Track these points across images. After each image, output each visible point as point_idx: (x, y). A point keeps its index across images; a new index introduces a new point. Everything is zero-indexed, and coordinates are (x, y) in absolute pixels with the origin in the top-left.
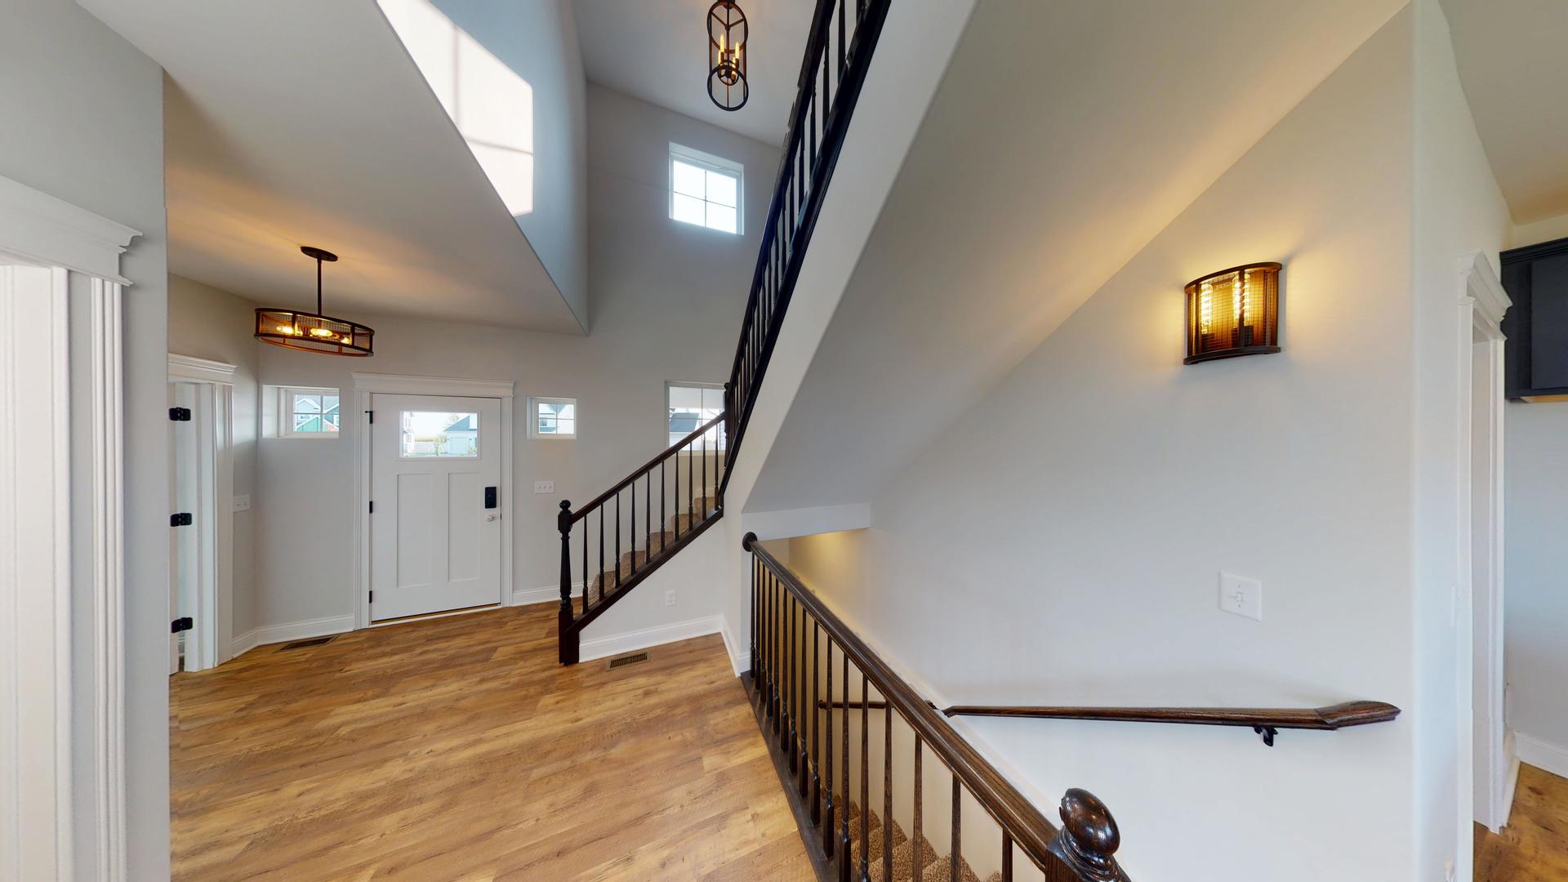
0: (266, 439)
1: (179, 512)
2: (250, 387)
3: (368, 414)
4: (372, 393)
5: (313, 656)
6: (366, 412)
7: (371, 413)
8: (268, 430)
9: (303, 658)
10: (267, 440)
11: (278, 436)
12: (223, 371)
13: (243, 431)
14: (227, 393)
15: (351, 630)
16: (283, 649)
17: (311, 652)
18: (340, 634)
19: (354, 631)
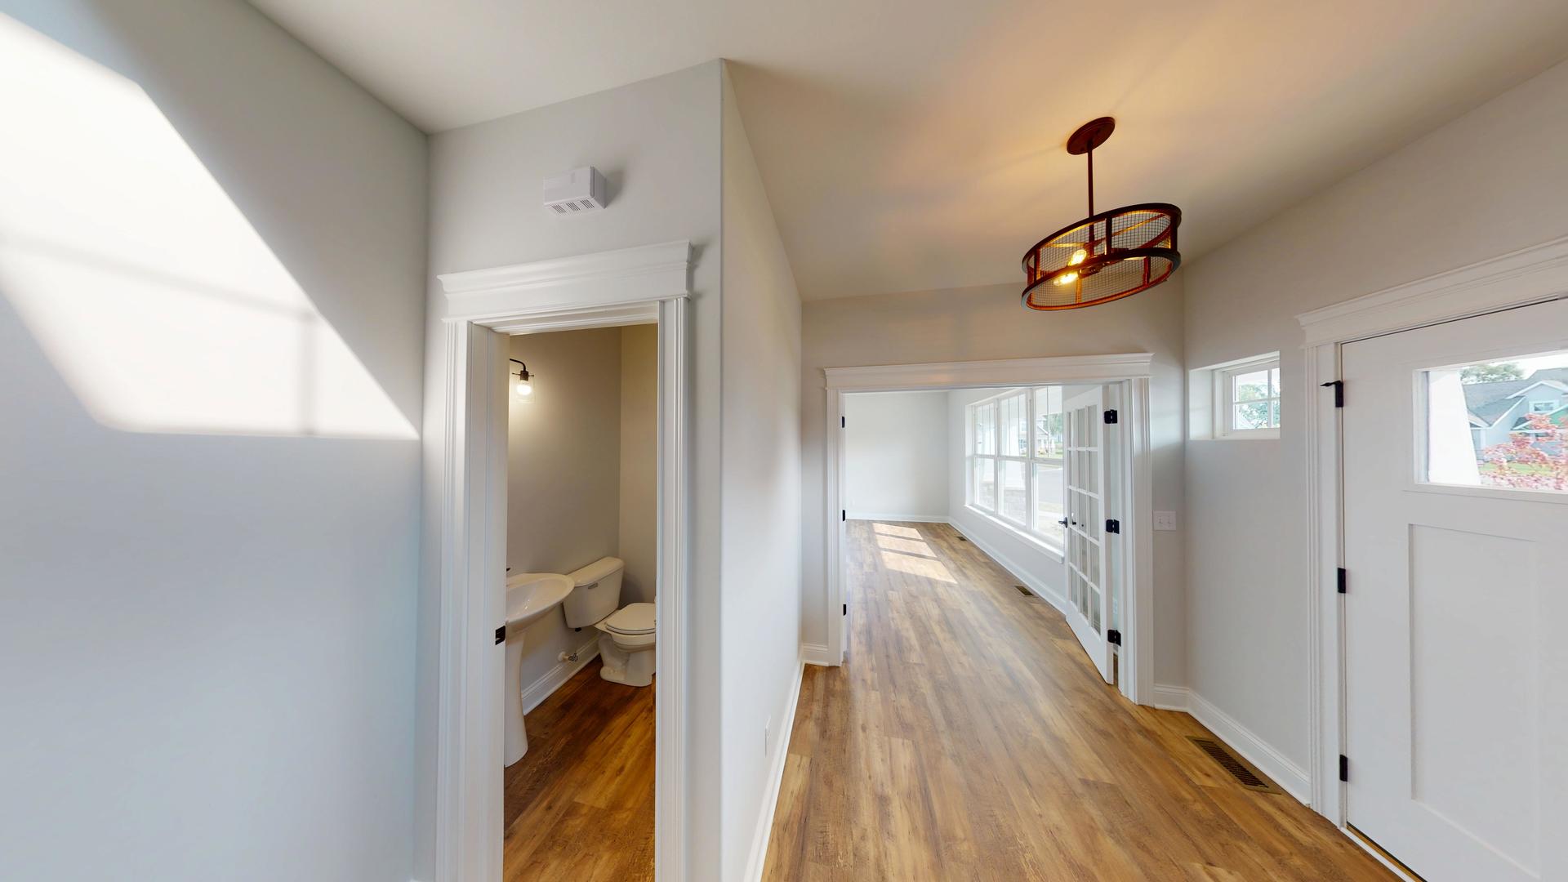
0: (1191, 441)
1: (1112, 519)
2: (1174, 374)
3: (1333, 387)
4: (1340, 345)
5: (1211, 789)
6: (1327, 385)
7: (1339, 386)
8: (1199, 429)
9: (1200, 780)
10: (1198, 443)
11: (1213, 437)
12: (1139, 364)
13: (1163, 431)
14: (1144, 387)
15: (1305, 802)
16: (1199, 742)
17: (1218, 778)
18: (1280, 791)
19: (1308, 809)
